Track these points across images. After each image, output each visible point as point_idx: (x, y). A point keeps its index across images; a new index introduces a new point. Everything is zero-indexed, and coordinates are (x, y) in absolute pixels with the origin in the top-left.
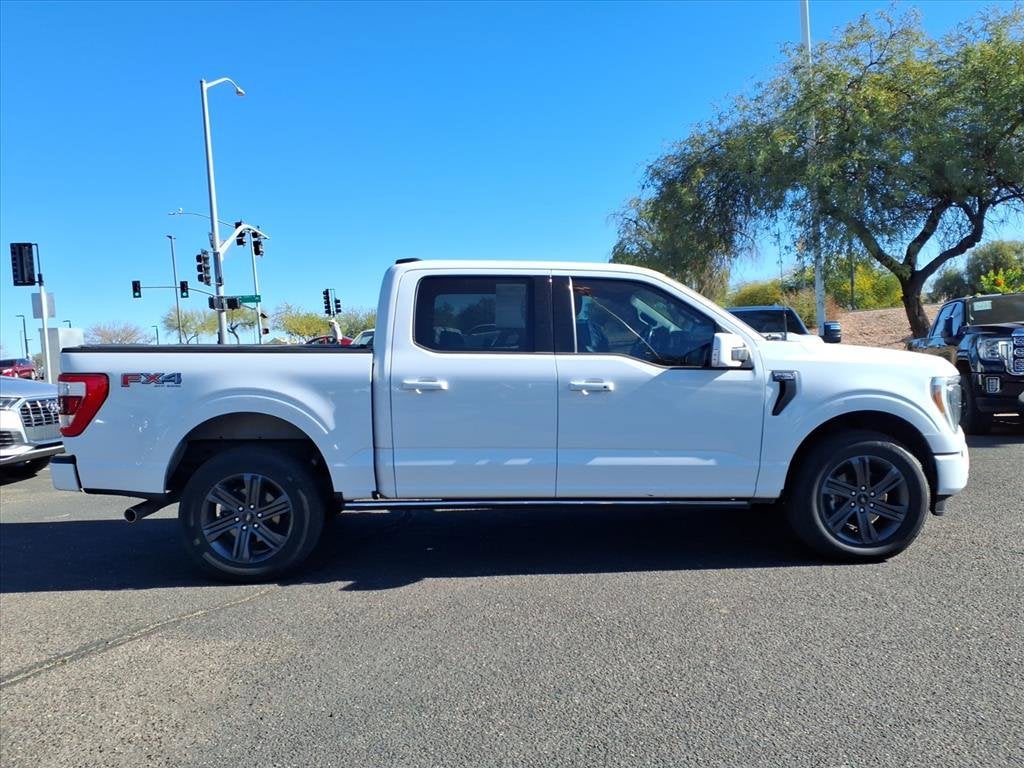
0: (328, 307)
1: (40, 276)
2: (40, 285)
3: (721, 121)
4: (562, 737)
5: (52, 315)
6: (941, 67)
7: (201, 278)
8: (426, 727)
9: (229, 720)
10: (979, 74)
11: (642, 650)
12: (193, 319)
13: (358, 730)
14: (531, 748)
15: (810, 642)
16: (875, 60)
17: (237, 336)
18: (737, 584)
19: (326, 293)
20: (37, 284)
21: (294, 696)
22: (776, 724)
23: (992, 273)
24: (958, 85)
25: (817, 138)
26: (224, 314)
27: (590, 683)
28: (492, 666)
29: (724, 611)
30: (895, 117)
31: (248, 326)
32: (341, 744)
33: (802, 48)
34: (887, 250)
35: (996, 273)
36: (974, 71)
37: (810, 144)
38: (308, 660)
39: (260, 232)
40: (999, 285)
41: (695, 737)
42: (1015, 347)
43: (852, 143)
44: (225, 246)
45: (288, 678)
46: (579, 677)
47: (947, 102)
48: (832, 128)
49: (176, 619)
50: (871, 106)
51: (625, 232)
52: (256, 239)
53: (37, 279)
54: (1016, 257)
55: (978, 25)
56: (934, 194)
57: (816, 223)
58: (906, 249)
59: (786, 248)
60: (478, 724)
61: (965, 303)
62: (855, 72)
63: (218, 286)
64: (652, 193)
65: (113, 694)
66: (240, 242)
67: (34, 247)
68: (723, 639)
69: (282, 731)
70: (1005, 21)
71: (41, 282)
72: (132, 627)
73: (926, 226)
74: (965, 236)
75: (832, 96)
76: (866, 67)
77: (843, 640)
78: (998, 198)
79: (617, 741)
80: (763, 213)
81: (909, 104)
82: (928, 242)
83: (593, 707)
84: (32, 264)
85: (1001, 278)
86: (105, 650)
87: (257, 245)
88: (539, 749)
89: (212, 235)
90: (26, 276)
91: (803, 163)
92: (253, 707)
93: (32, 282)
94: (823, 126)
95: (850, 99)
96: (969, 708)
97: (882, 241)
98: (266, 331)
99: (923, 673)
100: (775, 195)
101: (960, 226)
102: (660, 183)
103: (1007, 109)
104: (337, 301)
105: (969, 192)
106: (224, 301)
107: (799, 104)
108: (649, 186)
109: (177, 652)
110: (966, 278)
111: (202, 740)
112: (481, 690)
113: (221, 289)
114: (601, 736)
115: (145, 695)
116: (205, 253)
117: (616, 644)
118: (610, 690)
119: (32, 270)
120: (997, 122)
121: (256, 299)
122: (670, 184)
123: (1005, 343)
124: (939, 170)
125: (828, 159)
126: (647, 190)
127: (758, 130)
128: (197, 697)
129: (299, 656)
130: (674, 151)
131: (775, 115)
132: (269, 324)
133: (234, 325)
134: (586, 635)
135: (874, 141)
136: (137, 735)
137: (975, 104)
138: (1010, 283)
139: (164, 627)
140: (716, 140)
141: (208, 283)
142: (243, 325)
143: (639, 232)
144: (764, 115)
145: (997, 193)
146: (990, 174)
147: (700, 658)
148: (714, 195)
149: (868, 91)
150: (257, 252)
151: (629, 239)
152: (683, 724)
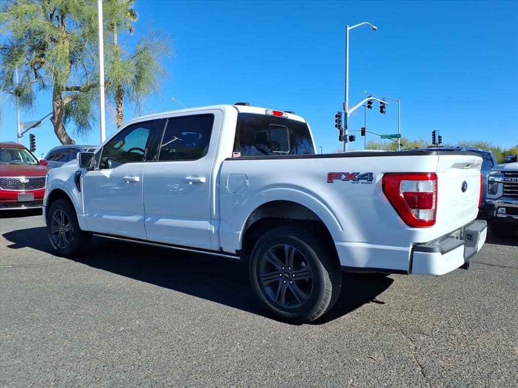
0: (434, 140)
7: (336, 126)
19: (434, 132)
39: (385, 102)
44: (353, 109)
52: (382, 105)
63: (345, 130)
87: (382, 108)
89: (344, 104)
104: (440, 137)
106: (348, 137)
116: (340, 113)
150: (382, 111)
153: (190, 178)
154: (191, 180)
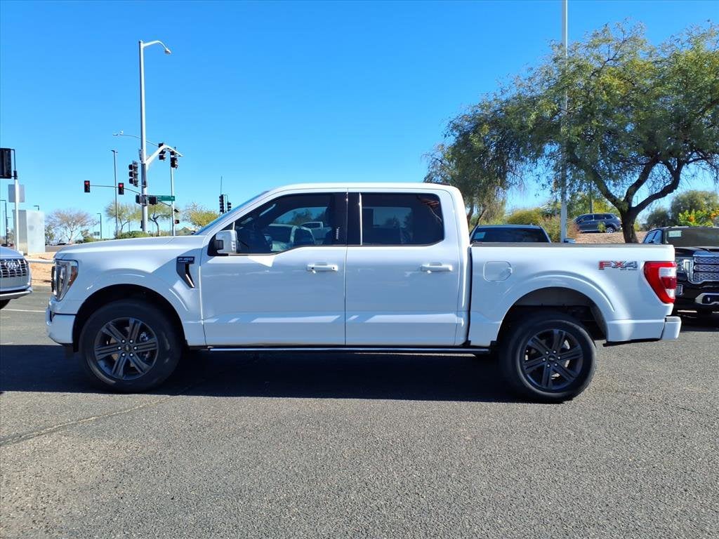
0: (222, 207)
1: (15, 172)
2: (15, 179)
3: (502, 94)
4: (337, 523)
5: (22, 200)
6: (656, 65)
7: (131, 181)
8: (240, 510)
9: (98, 498)
10: (682, 71)
11: (405, 463)
12: (127, 210)
13: (191, 510)
14: (313, 530)
15: (525, 464)
16: (611, 57)
17: (157, 224)
18: (480, 419)
19: (222, 197)
20: (13, 178)
21: (148, 483)
22: (491, 522)
23: (687, 212)
24: (669, 78)
25: (568, 109)
26: (146, 208)
27: (364, 485)
28: (295, 469)
29: (468, 438)
30: (623, 98)
31: (165, 218)
32: (176, 520)
33: (561, 46)
34: (612, 191)
35: (690, 213)
36: (680, 70)
37: (563, 113)
38: (164, 457)
39: (176, 152)
40: (691, 221)
41: (433, 528)
42: (695, 264)
43: (592, 114)
44: (150, 160)
45: (147, 470)
46: (357, 479)
47: (659, 90)
48: (579, 103)
49: (74, 422)
50: (608, 88)
51: (433, 168)
52: (172, 156)
53: (13, 175)
54: (705, 203)
55: (685, 38)
56: (647, 153)
57: (564, 169)
58: (626, 191)
59: (543, 185)
60: (278, 510)
61: (663, 231)
62: (597, 65)
63: (143, 188)
64: (451, 141)
65: (17, 474)
66: (161, 158)
67: (12, 152)
68: (464, 458)
69: (134, 508)
70: (703, 36)
71: (15, 176)
72: (41, 426)
73: (640, 176)
74: (667, 184)
75: (580, 81)
76: (605, 62)
77: (549, 463)
78: (691, 159)
79: (376, 528)
80: (528, 159)
81: (633, 90)
82: (641, 187)
83: (363, 502)
84: (10, 164)
85: (693, 216)
86: (18, 442)
87: (173, 160)
88: (318, 531)
89: (141, 151)
90: (5, 171)
91: (558, 126)
92: (117, 489)
93: (9, 177)
94: (573, 102)
95: (593, 83)
96: (631, 517)
97: (610, 185)
98: (178, 222)
99: (602, 491)
100: (537, 147)
101: (664, 178)
102: (457, 134)
103: (700, 98)
104: (229, 204)
105: (671, 153)
106: (147, 198)
107: (557, 84)
108: (449, 136)
109: (69, 446)
110: (670, 215)
111: (75, 511)
112: (285, 486)
113: (145, 190)
114: (366, 523)
115: (40, 476)
116: (135, 163)
117: (387, 457)
118: (377, 491)
119: (10, 168)
120: (693, 106)
121: (171, 198)
122: (465, 135)
123: (688, 261)
124: (651, 137)
125: (576, 125)
126: (448, 138)
127: (528, 101)
128: (78, 480)
129: (158, 454)
130: (469, 112)
131: (540, 91)
132: (180, 217)
133: (155, 217)
134: (367, 450)
135: (607, 114)
136: (28, 505)
137: (679, 92)
138: (698, 220)
139: (64, 427)
140: (498, 106)
141: (136, 185)
142: (163, 216)
143: (443, 168)
144: (533, 91)
145: (690, 156)
146: (686, 142)
147: (446, 471)
148: (495, 145)
149: (607, 78)
150: (173, 165)
151: (436, 172)
152: (426, 518)
153: (428, 266)
154: (429, 269)
